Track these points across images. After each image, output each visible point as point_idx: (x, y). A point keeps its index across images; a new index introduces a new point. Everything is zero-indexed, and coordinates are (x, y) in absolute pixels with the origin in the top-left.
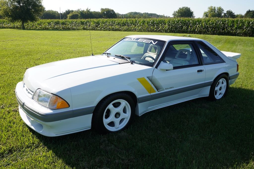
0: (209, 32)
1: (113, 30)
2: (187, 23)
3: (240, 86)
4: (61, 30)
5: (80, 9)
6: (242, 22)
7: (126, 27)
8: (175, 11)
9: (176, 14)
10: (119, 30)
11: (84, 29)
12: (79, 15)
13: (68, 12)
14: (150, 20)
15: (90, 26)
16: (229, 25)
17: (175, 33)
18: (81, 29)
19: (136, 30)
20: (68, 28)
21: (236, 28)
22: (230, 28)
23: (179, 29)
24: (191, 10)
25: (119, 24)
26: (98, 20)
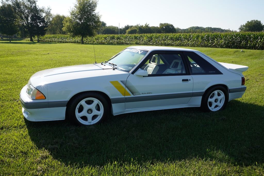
1: (165, 44)
2: (247, 37)
5: (139, 24)
7: (178, 42)
8: (243, 25)
9: (243, 28)
10: (172, 45)
11: (137, 44)
12: (138, 30)
13: (127, 27)
14: (205, 35)
15: (142, 40)
17: (232, 48)
18: (134, 44)
19: (189, 45)
20: (122, 42)
23: (237, 44)
24: (262, 23)
25: (171, 39)
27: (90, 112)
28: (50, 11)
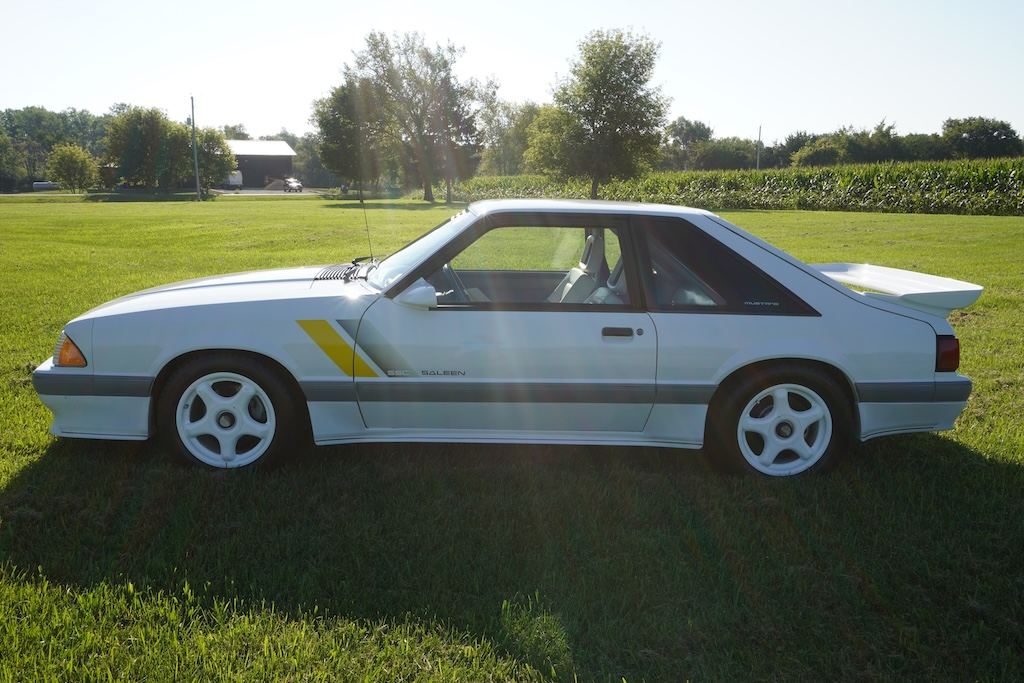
1: (926, 208)
5: (847, 128)
12: (842, 152)
13: (797, 143)
18: (791, 207)
26: (872, 167)
27: (225, 422)
28: (494, 93)
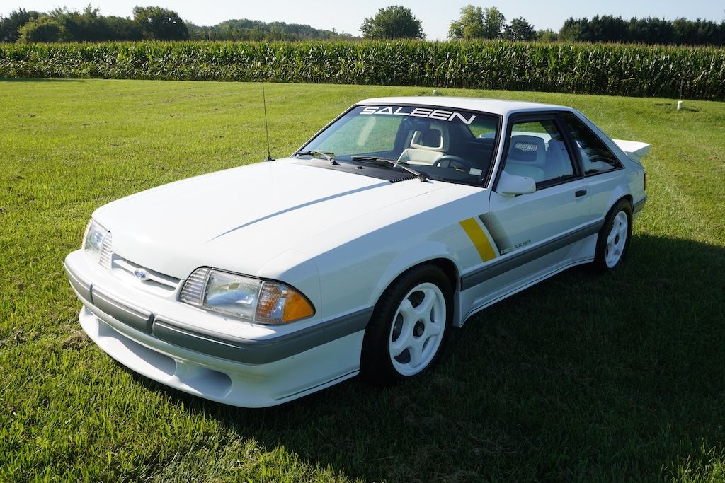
0: (482, 80)
1: (194, 77)
2: (419, 54)
3: (643, 230)
4: (11, 78)
5: (62, 9)
6: (566, 52)
7: (234, 69)
8: (369, 18)
9: (370, 27)
10: (214, 78)
11: (94, 75)
12: (62, 28)
14: (309, 45)
15: (114, 63)
16: (536, 60)
17: (386, 84)
18: (85, 76)
19: (267, 77)
20: (39, 71)
21: (554, 69)
22: (538, 69)
23: (398, 72)
24: (413, 16)
25: (209, 58)
26: (141, 44)
27: (419, 330)
